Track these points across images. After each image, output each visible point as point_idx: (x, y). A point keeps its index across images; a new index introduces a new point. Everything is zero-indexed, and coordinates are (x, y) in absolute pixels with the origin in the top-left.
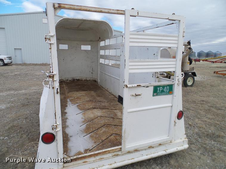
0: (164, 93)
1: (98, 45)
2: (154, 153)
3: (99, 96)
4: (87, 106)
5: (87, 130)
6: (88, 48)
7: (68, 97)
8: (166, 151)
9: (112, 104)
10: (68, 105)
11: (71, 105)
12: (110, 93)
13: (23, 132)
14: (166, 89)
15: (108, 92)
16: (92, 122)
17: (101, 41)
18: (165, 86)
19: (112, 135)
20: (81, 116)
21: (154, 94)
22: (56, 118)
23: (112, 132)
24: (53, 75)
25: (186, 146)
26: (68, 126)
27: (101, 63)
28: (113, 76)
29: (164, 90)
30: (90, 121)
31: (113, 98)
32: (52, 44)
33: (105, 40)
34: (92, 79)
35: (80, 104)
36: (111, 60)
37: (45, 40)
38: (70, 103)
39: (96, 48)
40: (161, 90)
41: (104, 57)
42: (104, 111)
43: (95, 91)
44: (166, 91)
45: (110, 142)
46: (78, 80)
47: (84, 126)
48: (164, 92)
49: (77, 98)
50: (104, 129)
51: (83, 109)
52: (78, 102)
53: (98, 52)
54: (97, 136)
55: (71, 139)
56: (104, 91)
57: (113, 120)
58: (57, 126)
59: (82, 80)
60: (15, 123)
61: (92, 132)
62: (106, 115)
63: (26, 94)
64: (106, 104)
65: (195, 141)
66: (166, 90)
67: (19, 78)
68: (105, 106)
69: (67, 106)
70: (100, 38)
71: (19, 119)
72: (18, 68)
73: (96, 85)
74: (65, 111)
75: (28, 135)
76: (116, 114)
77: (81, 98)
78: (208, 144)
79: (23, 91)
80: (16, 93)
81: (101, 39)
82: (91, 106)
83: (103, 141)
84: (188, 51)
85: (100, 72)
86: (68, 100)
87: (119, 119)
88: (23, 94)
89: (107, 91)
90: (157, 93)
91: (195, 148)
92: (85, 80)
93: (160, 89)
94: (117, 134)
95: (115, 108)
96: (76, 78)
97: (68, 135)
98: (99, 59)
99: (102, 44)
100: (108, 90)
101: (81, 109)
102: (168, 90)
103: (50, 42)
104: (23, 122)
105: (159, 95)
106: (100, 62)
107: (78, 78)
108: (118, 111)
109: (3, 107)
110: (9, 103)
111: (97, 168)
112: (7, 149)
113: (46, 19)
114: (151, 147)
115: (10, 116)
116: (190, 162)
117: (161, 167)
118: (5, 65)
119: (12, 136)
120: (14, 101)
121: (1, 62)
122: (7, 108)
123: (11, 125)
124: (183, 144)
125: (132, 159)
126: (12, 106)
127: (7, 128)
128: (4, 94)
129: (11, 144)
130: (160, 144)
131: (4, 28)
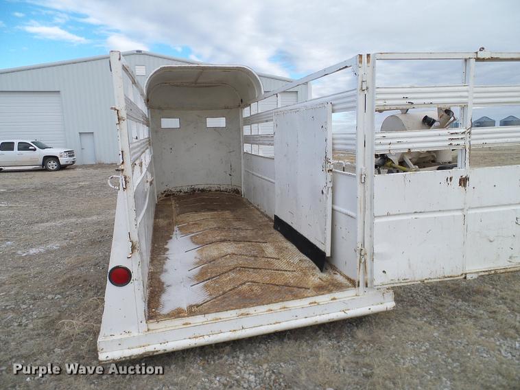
1: (238, 115)
2: (320, 315)
3: (238, 219)
4: (210, 238)
5: (201, 277)
6: (221, 122)
7: (177, 223)
8: (347, 312)
9: (261, 232)
10: (174, 237)
11: (179, 237)
12: (262, 213)
13: (88, 287)
15: (259, 211)
16: (214, 264)
17: (244, 108)
19: (244, 283)
20: (194, 253)
23: (246, 279)
25: (390, 304)
26: (166, 271)
27: (247, 153)
28: (266, 178)
30: (210, 262)
31: (265, 223)
33: (250, 105)
34: (230, 187)
35: (197, 235)
36: (261, 144)
38: (178, 232)
39: (235, 123)
41: (250, 140)
42: (242, 245)
43: (232, 211)
45: (238, 294)
46: (203, 191)
47: (196, 271)
49: (193, 224)
50: (232, 275)
51: (201, 243)
52: (194, 230)
53: (239, 130)
54: (217, 285)
55: (169, 290)
56: (252, 210)
57: (255, 260)
59: (210, 191)
60: (75, 273)
61: (209, 279)
62: (244, 252)
63: (99, 223)
64: (249, 234)
65: (421, 301)
67: (88, 194)
68: (246, 237)
69: (171, 238)
70: (242, 101)
71: (82, 266)
72: (86, 173)
73: (239, 200)
74: (166, 247)
75: (98, 292)
76: (263, 251)
77: (201, 224)
78: (448, 305)
79: (95, 218)
80: (80, 221)
81: (244, 103)
82: (218, 238)
83: (224, 293)
84: (444, 117)
85: (246, 171)
86: (176, 228)
87: (267, 258)
88: (94, 224)
89: (258, 209)
91: (419, 312)
92: (216, 191)
94: (254, 282)
95: (264, 239)
96: (196, 187)
97: (163, 284)
98: (242, 144)
99: (246, 112)
100: (259, 207)
101: (197, 244)
104: (89, 272)
106: (245, 151)
107: (201, 187)
108: (268, 245)
109: (54, 246)
110: (65, 239)
111: (209, 335)
112: (58, 313)
113: (144, 67)
114: (315, 303)
115: (66, 261)
116: (396, 335)
117: (335, 342)
118: (62, 168)
119: (68, 293)
120: (75, 236)
121: (52, 163)
122: (63, 248)
123: (68, 276)
124: (382, 300)
125: (277, 323)
126: (72, 244)
127: (60, 281)
128: (58, 223)
129: (66, 306)
130: (334, 299)
131: (59, 92)
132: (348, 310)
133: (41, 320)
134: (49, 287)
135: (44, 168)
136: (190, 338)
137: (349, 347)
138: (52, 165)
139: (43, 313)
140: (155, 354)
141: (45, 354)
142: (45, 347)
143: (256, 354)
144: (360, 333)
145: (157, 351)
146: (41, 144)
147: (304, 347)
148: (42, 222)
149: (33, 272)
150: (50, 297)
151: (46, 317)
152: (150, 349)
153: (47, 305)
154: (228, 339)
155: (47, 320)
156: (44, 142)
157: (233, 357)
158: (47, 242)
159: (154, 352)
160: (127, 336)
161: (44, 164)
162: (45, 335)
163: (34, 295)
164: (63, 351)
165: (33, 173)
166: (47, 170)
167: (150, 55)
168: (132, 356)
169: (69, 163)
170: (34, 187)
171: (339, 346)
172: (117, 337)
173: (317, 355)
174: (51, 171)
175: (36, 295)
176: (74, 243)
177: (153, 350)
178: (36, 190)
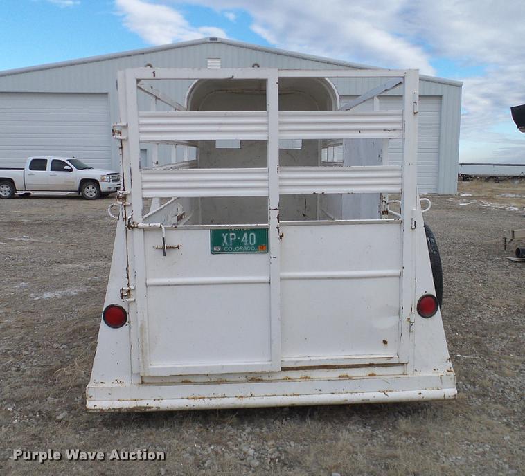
0: (241, 248)
2: (352, 393)
8: (388, 393)
14: (248, 239)
18: (244, 232)
21: (215, 249)
22: (128, 278)
24: (125, 195)
25: (450, 391)
29: (242, 241)
32: (124, 140)
37: (112, 134)
40: (231, 239)
44: (248, 242)
48: (243, 245)
53: (317, 155)
58: (131, 292)
66: (246, 241)
85: (321, 210)
90: (222, 248)
91: (500, 411)
93: (228, 237)
102: (252, 242)
103: (121, 137)
105: (228, 252)
109: (73, 291)
110: (86, 285)
111: (210, 398)
112: (60, 364)
113: (218, 61)
114: (347, 376)
115: (81, 310)
116: (453, 432)
117: (369, 430)
118: (103, 195)
119: (75, 344)
120: (99, 282)
121: (91, 189)
122: (81, 294)
123: (80, 325)
124: (439, 385)
125: (294, 395)
126: (93, 291)
127: (69, 330)
128: (82, 266)
129: (70, 357)
130: (373, 375)
131: (107, 94)
132: (390, 391)
133: (40, 368)
134: (57, 335)
135: (80, 195)
136: (188, 398)
137: (384, 437)
138: (90, 191)
139: (44, 362)
140: (147, 410)
141: (37, 401)
142: (38, 394)
143: (265, 429)
144: (404, 424)
145: (150, 408)
146: (79, 162)
147: (327, 430)
148: (65, 263)
149: (42, 318)
150: (55, 345)
151: (46, 366)
152: (142, 403)
153: (50, 353)
154: (232, 406)
155: (47, 369)
156: (83, 161)
157: (238, 429)
158: (65, 286)
159: (146, 408)
160: (119, 385)
161: (81, 189)
162: (41, 383)
163: (38, 343)
164: (56, 400)
165: (67, 201)
166: (83, 198)
167: (228, 44)
168: (122, 408)
169: (111, 190)
170: (64, 219)
171: (372, 435)
172: (108, 385)
173: (337, 439)
174: (88, 199)
175: (40, 343)
176: (96, 290)
177: (145, 405)
178: (66, 223)
